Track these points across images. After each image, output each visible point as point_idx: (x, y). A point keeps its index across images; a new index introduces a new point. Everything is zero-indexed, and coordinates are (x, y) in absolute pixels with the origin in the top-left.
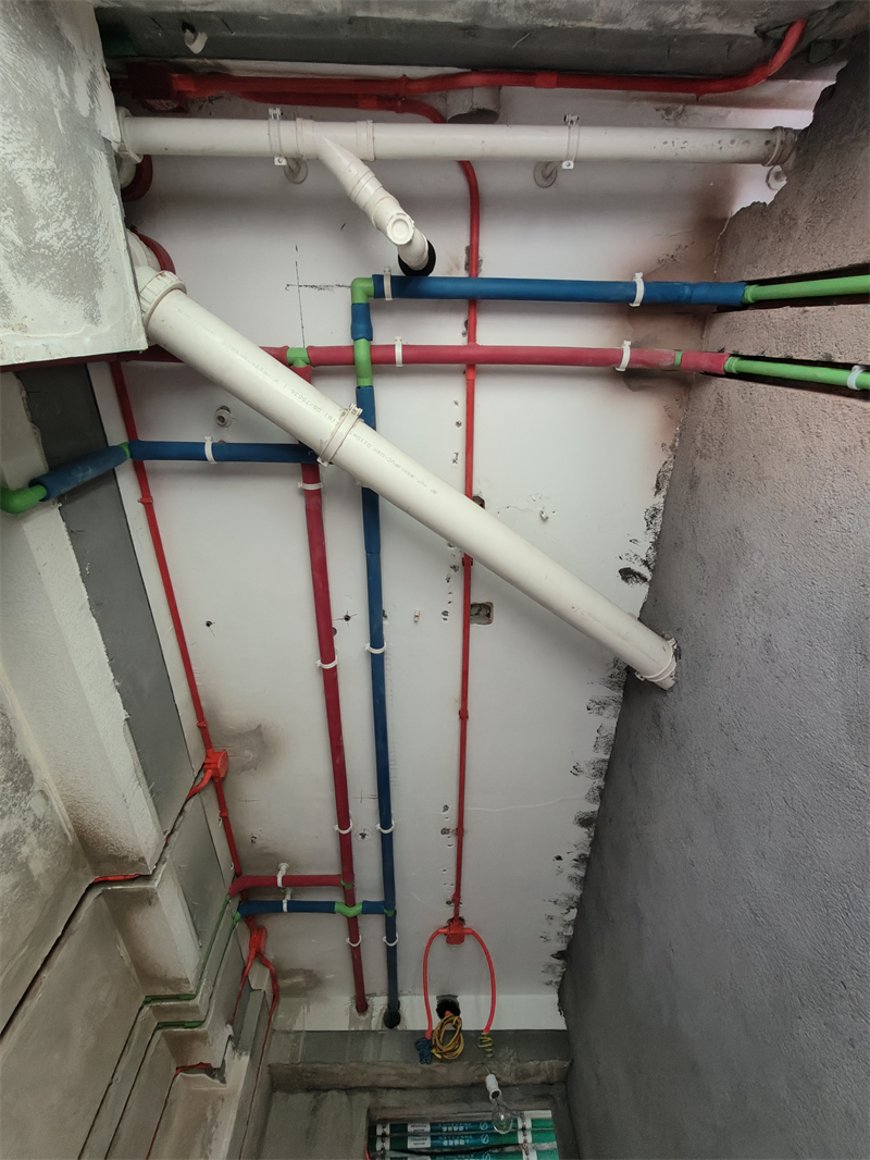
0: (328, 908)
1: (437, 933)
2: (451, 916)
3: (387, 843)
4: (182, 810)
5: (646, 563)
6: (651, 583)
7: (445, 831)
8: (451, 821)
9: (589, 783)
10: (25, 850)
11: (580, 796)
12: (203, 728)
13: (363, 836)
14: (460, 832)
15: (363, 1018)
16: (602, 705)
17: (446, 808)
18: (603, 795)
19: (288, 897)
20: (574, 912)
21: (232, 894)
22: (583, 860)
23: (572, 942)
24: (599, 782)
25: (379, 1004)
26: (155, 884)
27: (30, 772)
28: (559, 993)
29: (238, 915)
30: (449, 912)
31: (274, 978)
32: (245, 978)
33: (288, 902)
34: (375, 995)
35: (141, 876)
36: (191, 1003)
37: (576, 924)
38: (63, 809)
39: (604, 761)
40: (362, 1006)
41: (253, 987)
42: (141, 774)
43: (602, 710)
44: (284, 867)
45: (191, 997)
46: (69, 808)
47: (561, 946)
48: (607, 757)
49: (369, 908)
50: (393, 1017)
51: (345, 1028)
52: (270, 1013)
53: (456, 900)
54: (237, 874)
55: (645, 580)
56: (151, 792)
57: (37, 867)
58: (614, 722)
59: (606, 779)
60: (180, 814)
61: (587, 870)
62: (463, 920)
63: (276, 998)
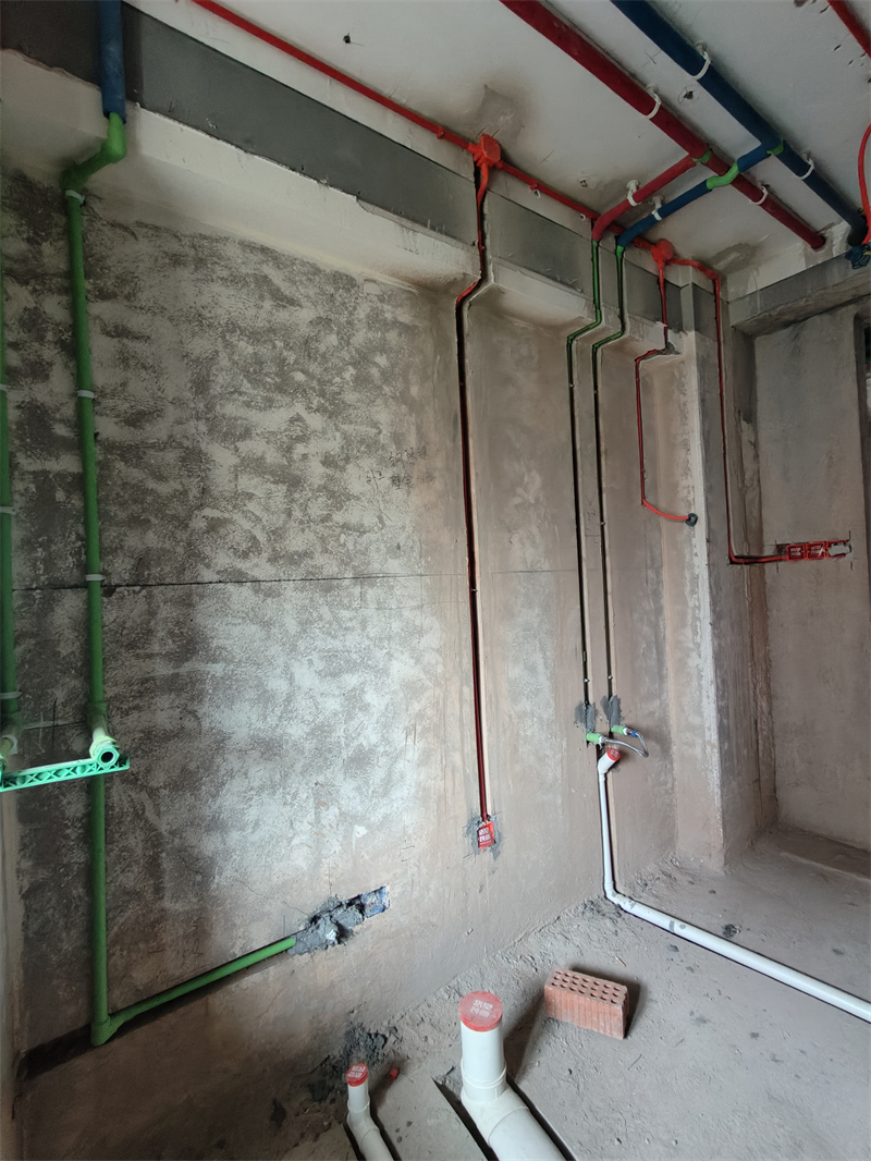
0: (701, 190)
4: (481, 216)
12: (445, 135)
15: (825, 249)
21: (599, 237)
25: (839, 230)
26: (493, 282)
27: (347, 276)
29: (621, 247)
32: (663, 284)
34: (829, 227)
35: (476, 284)
38: (393, 279)
40: (816, 240)
41: (681, 285)
42: (409, 224)
44: (631, 186)
49: (751, 159)
51: (801, 267)
52: (714, 294)
54: (593, 218)
56: (433, 228)
57: (405, 317)
60: (481, 221)
63: (716, 281)
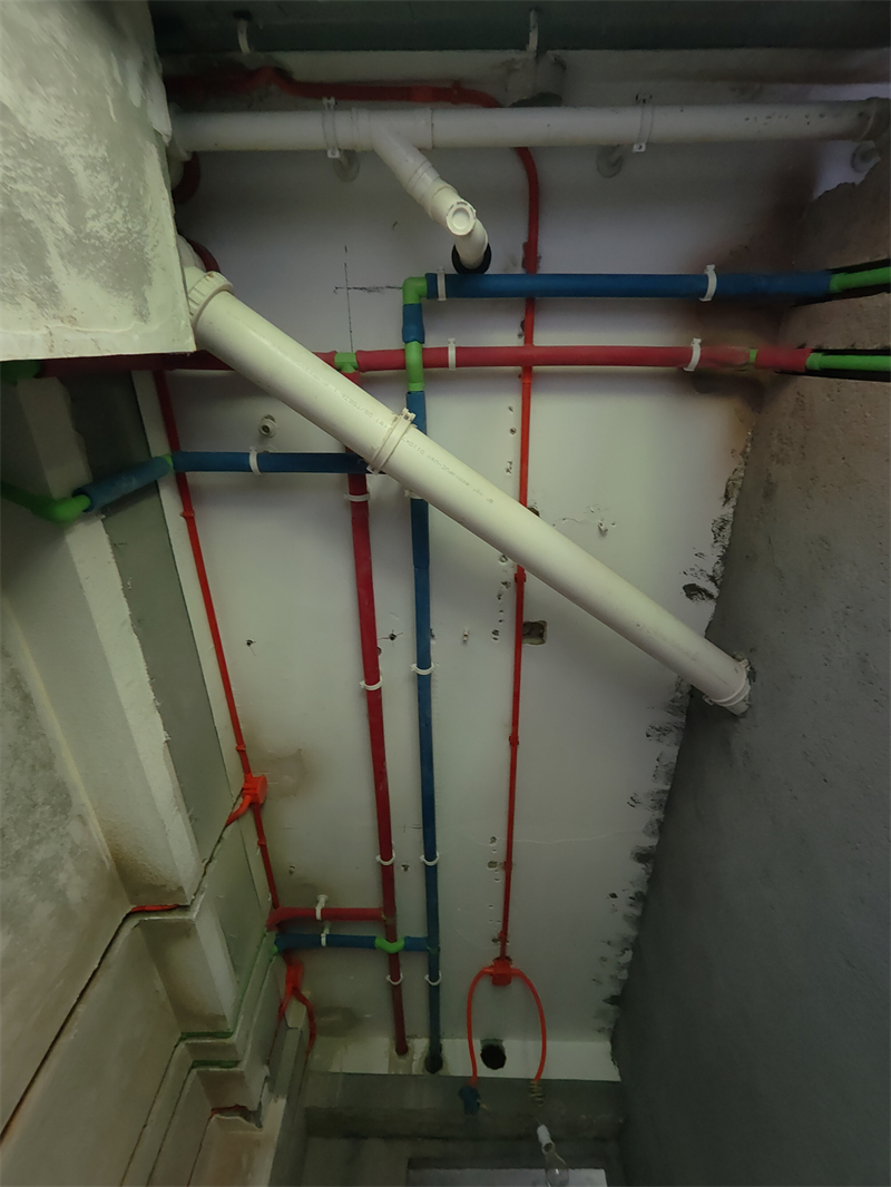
0: (367, 944)
1: (482, 974)
2: (498, 955)
3: (431, 874)
4: (221, 837)
5: (712, 579)
6: (717, 600)
7: (492, 864)
8: (499, 855)
9: (647, 815)
10: (62, 877)
11: (636, 829)
12: (242, 752)
13: (406, 868)
14: (508, 865)
15: (402, 1061)
16: (662, 731)
17: (494, 839)
18: (662, 828)
19: (327, 931)
20: (629, 955)
21: (269, 928)
22: (639, 898)
23: (626, 986)
24: (659, 814)
25: (420, 1046)
26: (193, 915)
27: (68, 795)
28: (612, 1042)
29: (275, 949)
30: (495, 951)
31: (311, 1015)
32: (281, 1014)
33: (327, 936)
34: (415, 1037)
35: (179, 906)
36: (228, 1041)
37: (631, 967)
38: (101, 835)
39: (664, 791)
40: (402, 1048)
41: (290, 1025)
42: (180, 800)
43: (662, 736)
44: (322, 899)
45: (228, 1035)
46: (109, 835)
47: (614, 990)
48: (668, 788)
49: (412, 945)
50: (435, 1061)
51: (384, 1070)
52: (308, 1053)
53: (503, 937)
54: (275, 904)
55: (710, 596)
56: (190, 818)
57: (74, 895)
58: (674, 751)
59: (666, 812)
60: (219, 842)
61: (644, 910)
62: (510, 960)
63: (312, 1036)
